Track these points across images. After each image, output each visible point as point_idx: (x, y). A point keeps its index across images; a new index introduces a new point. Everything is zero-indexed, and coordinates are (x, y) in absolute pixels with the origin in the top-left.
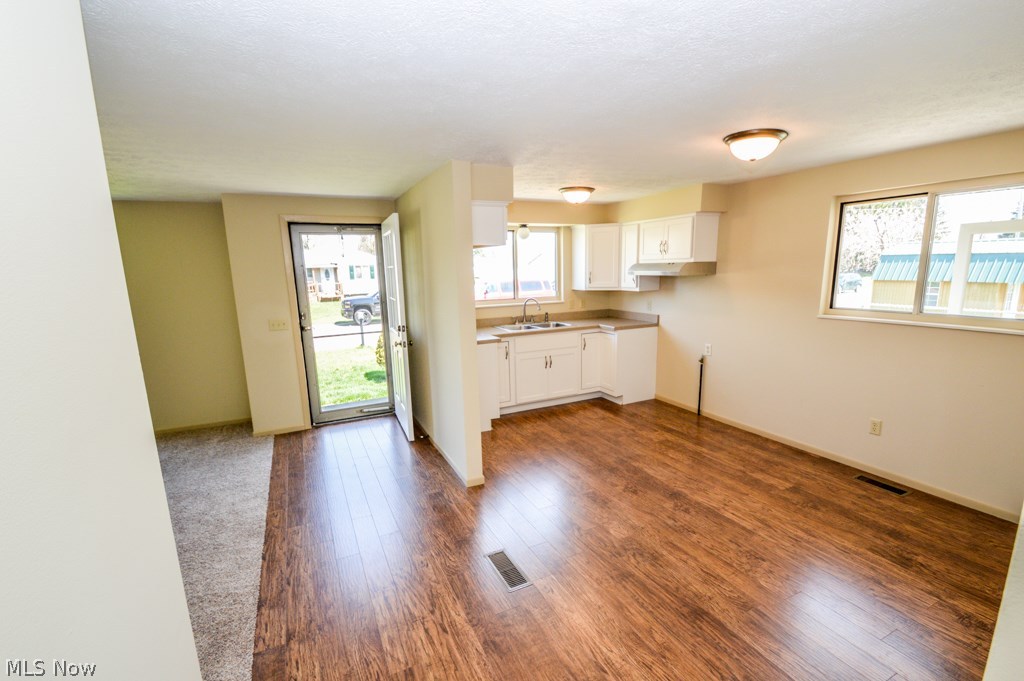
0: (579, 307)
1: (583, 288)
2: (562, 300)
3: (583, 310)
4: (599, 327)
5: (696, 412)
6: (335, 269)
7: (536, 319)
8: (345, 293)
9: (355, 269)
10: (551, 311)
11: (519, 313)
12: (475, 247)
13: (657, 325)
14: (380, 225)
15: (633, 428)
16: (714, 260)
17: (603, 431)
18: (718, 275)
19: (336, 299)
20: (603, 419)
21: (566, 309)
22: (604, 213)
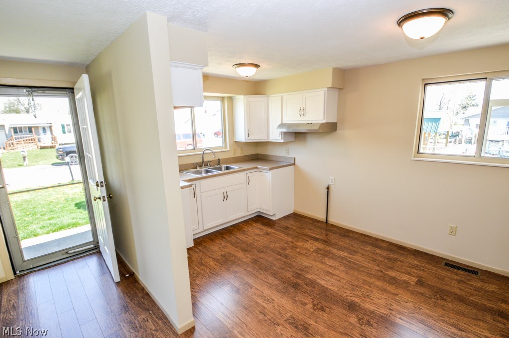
0: (239, 154)
1: (243, 141)
2: (228, 149)
3: (242, 155)
4: (257, 168)
5: (325, 221)
6: (50, 127)
7: (211, 163)
8: (59, 143)
9: (65, 126)
10: (221, 157)
11: (198, 160)
12: (175, 108)
13: (294, 164)
14: (72, 89)
15: (292, 240)
16: (335, 121)
17: (272, 246)
18: (337, 131)
19: (52, 147)
20: (268, 234)
21: (231, 155)
22: (256, 88)
